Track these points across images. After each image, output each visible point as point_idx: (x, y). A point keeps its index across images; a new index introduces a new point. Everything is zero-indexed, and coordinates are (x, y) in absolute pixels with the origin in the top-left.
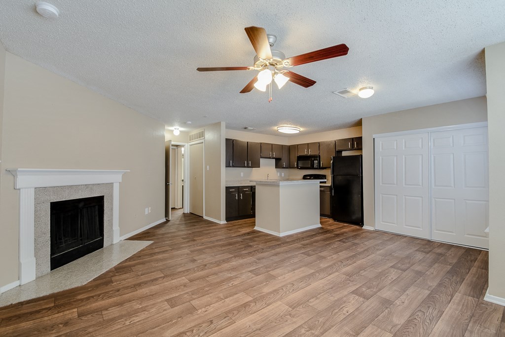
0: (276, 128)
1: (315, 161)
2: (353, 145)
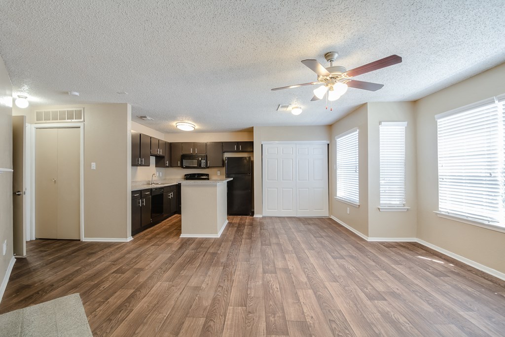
0: (174, 124)
1: (202, 161)
2: (238, 148)
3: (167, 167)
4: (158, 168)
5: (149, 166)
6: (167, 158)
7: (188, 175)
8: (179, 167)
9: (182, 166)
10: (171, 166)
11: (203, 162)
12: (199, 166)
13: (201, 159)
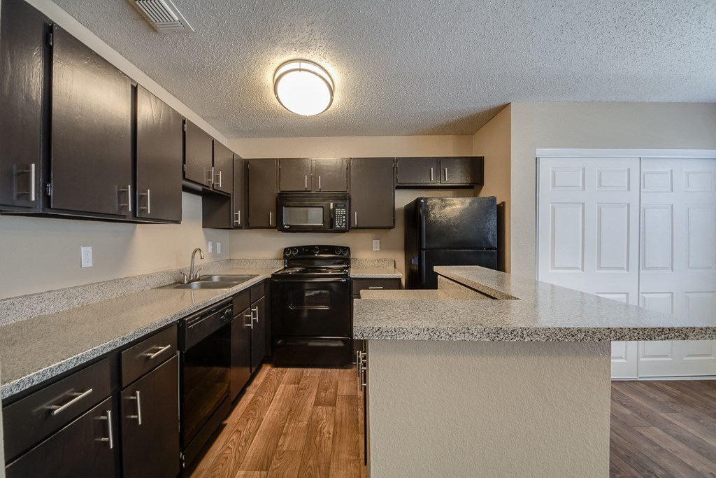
3: (237, 227)
4: (211, 231)
5: (178, 222)
6: (236, 200)
7: (292, 249)
8: (270, 227)
9: (279, 226)
10: (247, 225)
11: (341, 212)
12: (329, 226)
13: (336, 206)
